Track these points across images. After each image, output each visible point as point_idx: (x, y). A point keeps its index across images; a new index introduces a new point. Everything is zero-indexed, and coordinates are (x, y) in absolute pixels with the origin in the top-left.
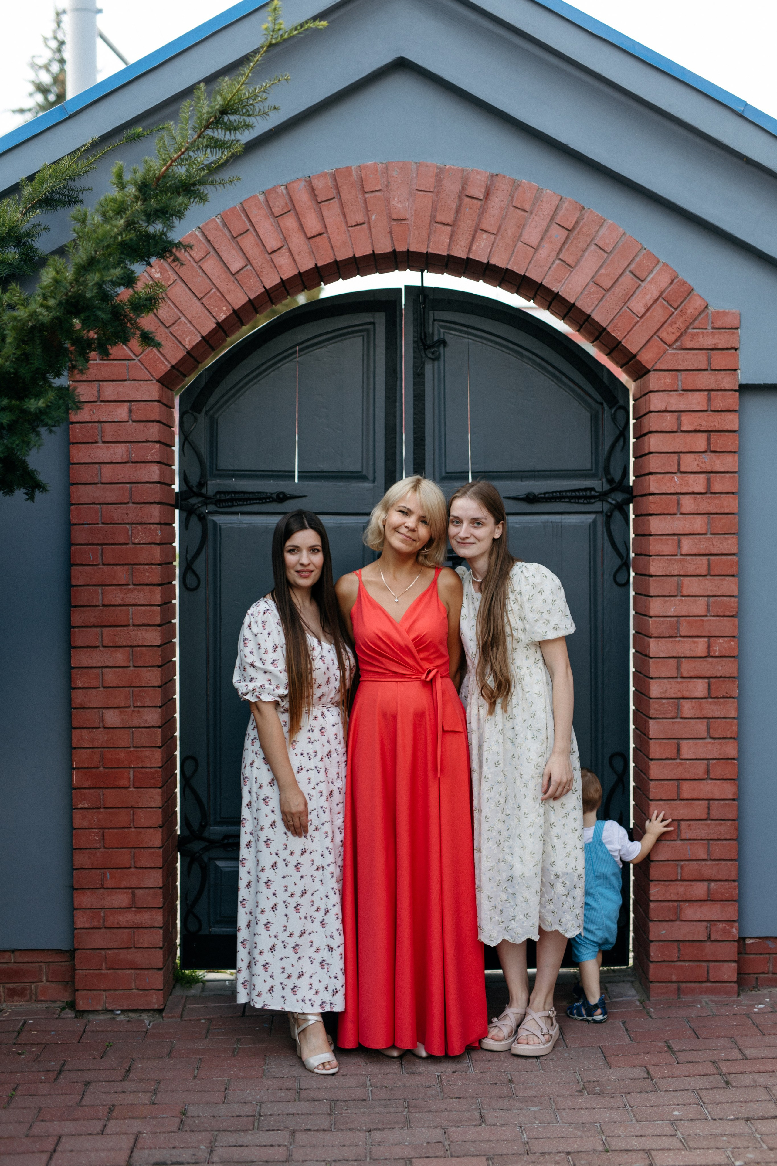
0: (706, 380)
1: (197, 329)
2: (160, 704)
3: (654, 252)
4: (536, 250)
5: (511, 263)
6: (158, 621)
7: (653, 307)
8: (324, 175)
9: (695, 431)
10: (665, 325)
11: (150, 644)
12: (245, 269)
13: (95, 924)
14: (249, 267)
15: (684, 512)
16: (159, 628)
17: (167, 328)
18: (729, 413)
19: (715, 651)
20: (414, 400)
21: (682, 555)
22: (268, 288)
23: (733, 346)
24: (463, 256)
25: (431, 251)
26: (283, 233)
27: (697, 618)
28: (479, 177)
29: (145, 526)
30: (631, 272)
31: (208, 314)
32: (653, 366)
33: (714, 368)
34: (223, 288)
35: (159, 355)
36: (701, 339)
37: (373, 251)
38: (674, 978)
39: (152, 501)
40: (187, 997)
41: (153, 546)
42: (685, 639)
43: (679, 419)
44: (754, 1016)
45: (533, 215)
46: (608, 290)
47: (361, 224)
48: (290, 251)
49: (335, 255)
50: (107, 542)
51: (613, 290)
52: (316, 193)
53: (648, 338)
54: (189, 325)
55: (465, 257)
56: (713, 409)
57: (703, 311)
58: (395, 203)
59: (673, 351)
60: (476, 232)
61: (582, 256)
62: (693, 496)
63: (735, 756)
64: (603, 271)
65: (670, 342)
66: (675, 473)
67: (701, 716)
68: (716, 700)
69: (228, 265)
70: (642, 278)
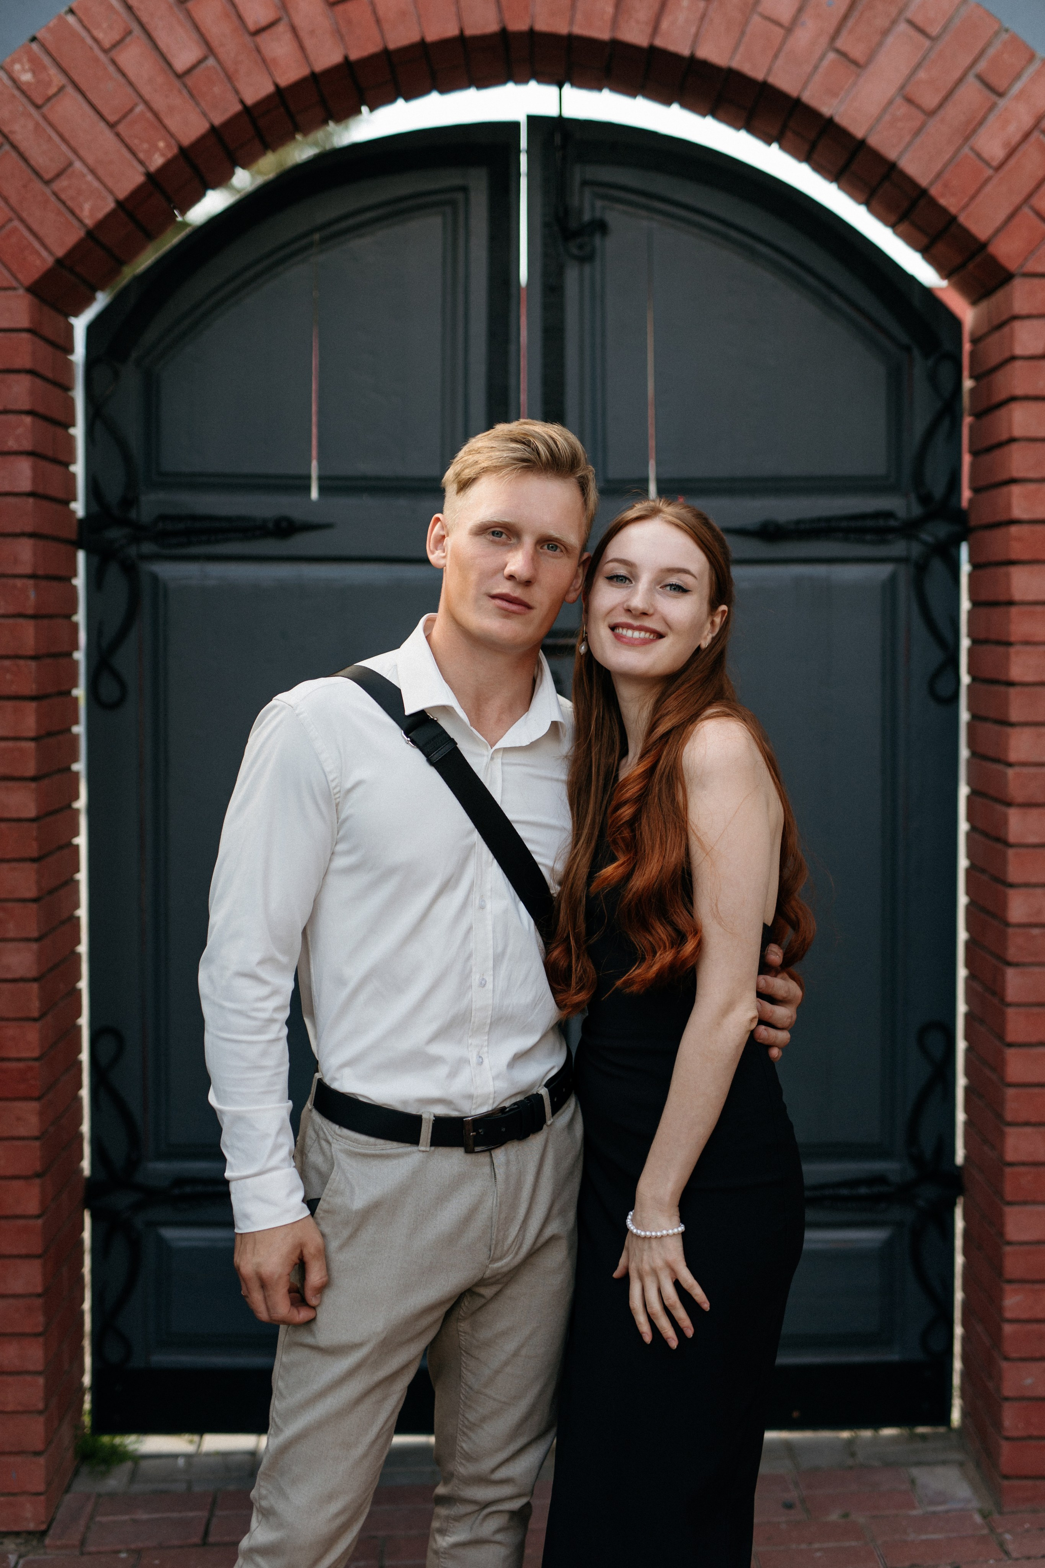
1: (107, 188)
2: (35, 934)
3: (1026, 37)
4: (789, 30)
5: (738, 57)
6: (31, 770)
7: (1022, 149)
11: (14, 815)
12: (203, 65)
14: (211, 62)
16: (33, 785)
17: (47, 183)
20: (545, 338)
22: (249, 103)
24: (643, 40)
25: (577, 30)
30: (978, 76)
31: (128, 156)
32: (1022, 266)
34: (159, 102)
35: (31, 238)
37: (462, 29)
39: (18, 530)
40: (99, 1495)
41: (21, 621)
46: (931, 114)
48: (294, 30)
49: (384, 38)
51: (941, 113)
53: (1011, 210)
54: (90, 177)
55: (646, 45)
61: (880, 44)
64: (922, 75)
69: (169, 57)
70: (1001, 90)
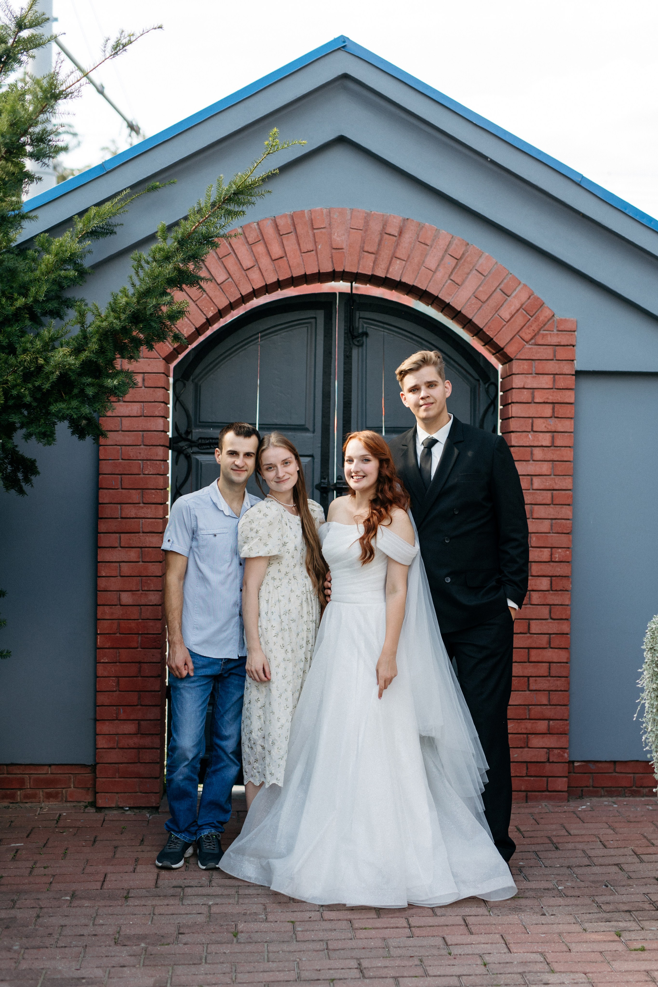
0: (552, 367)
1: (192, 323)
3: (517, 276)
4: (435, 272)
5: (416, 281)
7: (516, 315)
8: (285, 216)
9: (544, 403)
10: (525, 327)
11: (154, 546)
12: (227, 281)
13: (111, 745)
14: (230, 280)
15: (536, 459)
18: (567, 391)
19: (556, 558)
20: (344, 375)
21: (533, 490)
22: (243, 294)
23: (572, 343)
24: (383, 275)
25: (360, 271)
26: (255, 256)
27: (543, 534)
28: (395, 220)
29: (152, 462)
30: (501, 290)
31: (200, 312)
32: (515, 356)
33: (558, 359)
34: (211, 294)
36: (549, 338)
37: (319, 270)
38: (523, 788)
39: (158, 444)
41: (158, 476)
42: (534, 549)
43: (533, 394)
44: (578, 813)
45: (433, 248)
46: (484, 302)
47: (310, 251)
48: (260, 269)
49: (291, 272)
50: (125, 472)
51: (488, 302)
52: (279, 228)
53: (512, 337)
54: (186, 320)
55: (384, 277)
56: (557, 387)
57: (551, 318)
58: (335, 237)
59: (530, 346)
60: (392, 258)
61: (466, 278)
62: (542, 448)
63: (568, 632)
64: (481, 289)
65: (527, 340)
66: (529, 432)
67: (545, 603)
68: (556, 592)
69: (216, 278)
70: (509, 294)
